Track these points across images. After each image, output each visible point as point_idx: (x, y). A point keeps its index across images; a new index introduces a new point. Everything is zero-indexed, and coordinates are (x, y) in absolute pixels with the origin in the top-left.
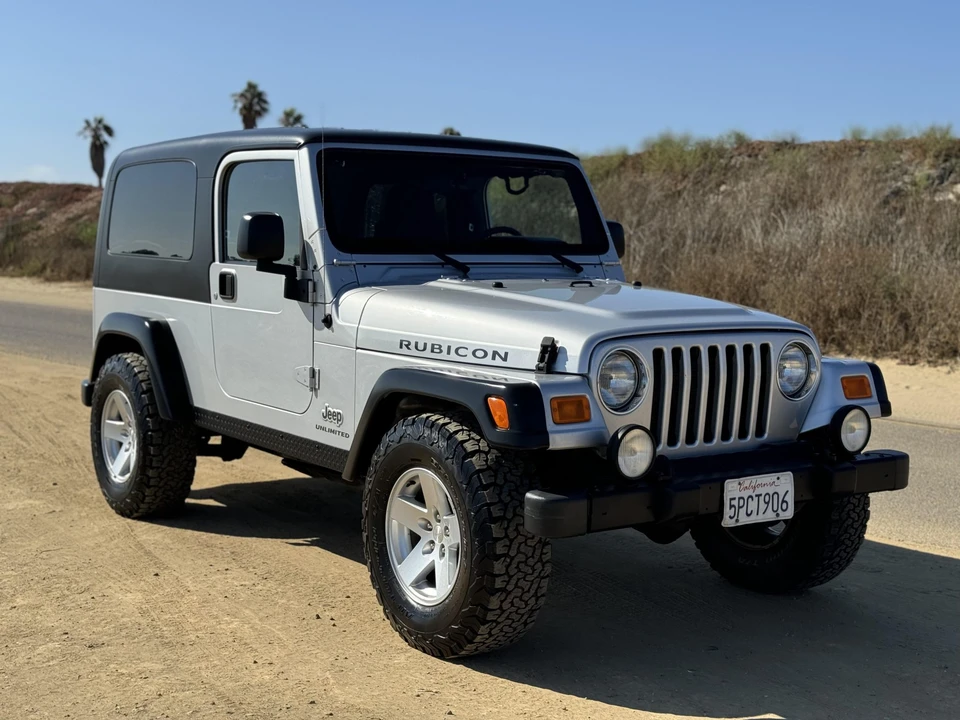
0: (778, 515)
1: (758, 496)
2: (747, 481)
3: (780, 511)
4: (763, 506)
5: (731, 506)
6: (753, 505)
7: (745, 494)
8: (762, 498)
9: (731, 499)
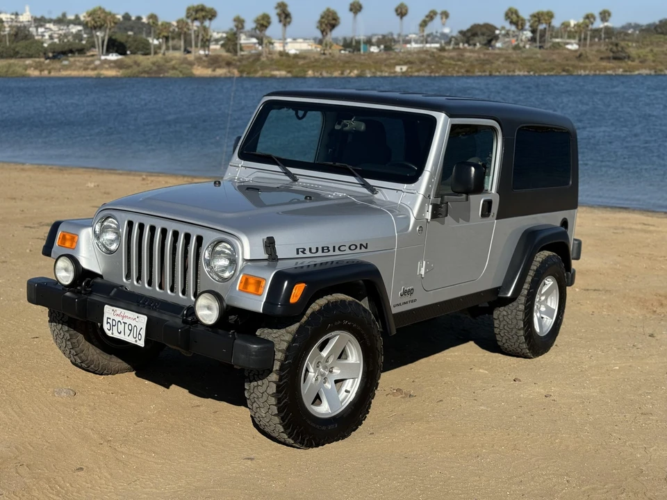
0: (136, 341)
1: (125, 323)
2: (119, 310)
3: (137, 339)
4: (127, 332)
5: (108, 323)
6: (121, 327)
7: (117, 319)
8: (127, 326)
9: (108, 318)
